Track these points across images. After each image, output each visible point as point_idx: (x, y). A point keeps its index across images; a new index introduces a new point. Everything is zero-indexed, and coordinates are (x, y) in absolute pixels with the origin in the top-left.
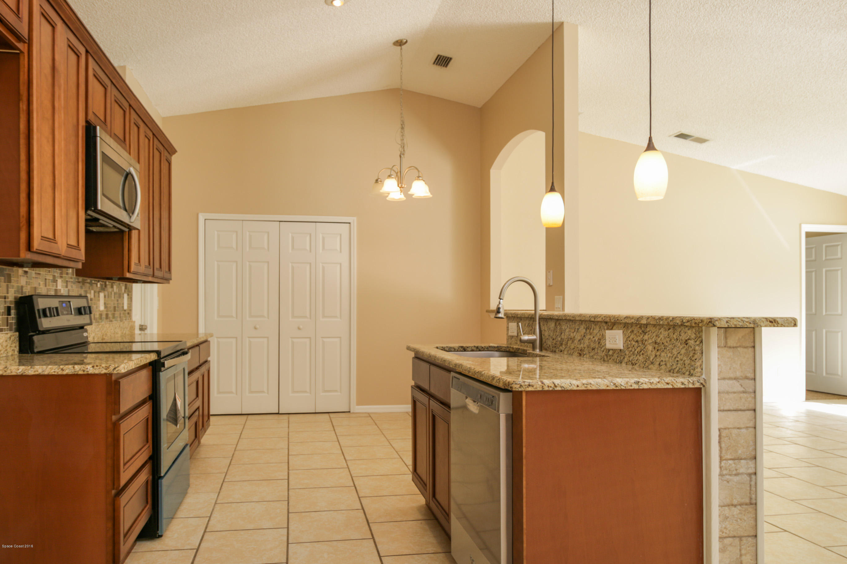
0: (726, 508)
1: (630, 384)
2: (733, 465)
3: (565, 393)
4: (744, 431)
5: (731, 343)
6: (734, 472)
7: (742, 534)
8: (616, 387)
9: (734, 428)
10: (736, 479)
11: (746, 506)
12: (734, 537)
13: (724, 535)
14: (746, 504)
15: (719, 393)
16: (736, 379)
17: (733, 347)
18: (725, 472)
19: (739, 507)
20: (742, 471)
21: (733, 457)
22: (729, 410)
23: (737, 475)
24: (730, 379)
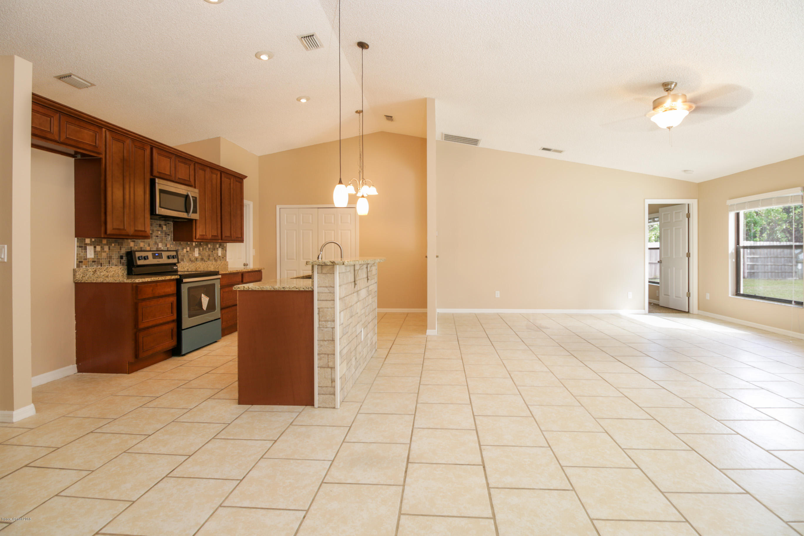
0: (322, 342)
1: (280, 288)
2: (325, 324)
3: (253, 291)
4: (330, 309)
5: (324, 271)
6: (325, 327)
7: (329, 353)
8: (275, 289)
9: (326, 308)
10: (326, 329)
11: (331, 342)
12: (325, 354)
13: (321, 353)
14: (331, 340)
15: (318, 293)
16: (326, 287)
17: (325, 274)
18: (321, 326)
19: (327, 341)
20: (328, 326)
21: (324, 320)
22: (323, 300)
23: (326, 328)
24: (323, 287)
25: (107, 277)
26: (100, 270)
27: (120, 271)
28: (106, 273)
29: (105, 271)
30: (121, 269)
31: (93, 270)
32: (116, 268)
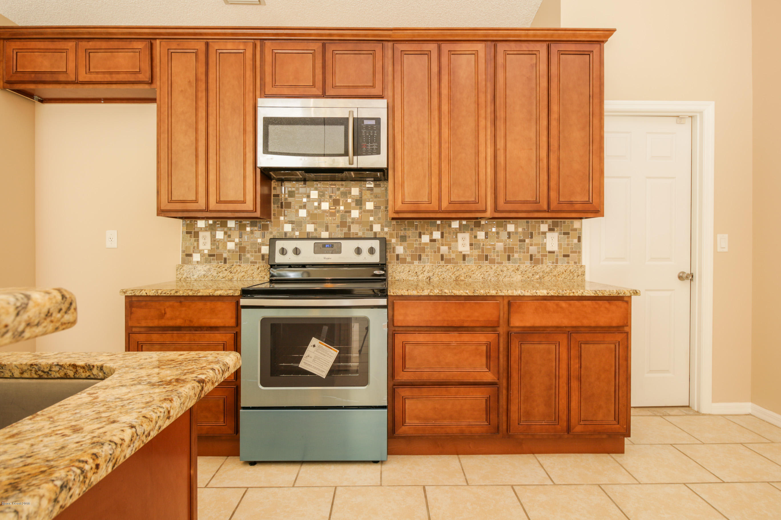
25: (231, 280)
26: (217, 268)
27: (256, 272)
28: (229, 274)
29: (228, 271)
30: (258, 268)
31: (204, 268)
32: (248, 268)
